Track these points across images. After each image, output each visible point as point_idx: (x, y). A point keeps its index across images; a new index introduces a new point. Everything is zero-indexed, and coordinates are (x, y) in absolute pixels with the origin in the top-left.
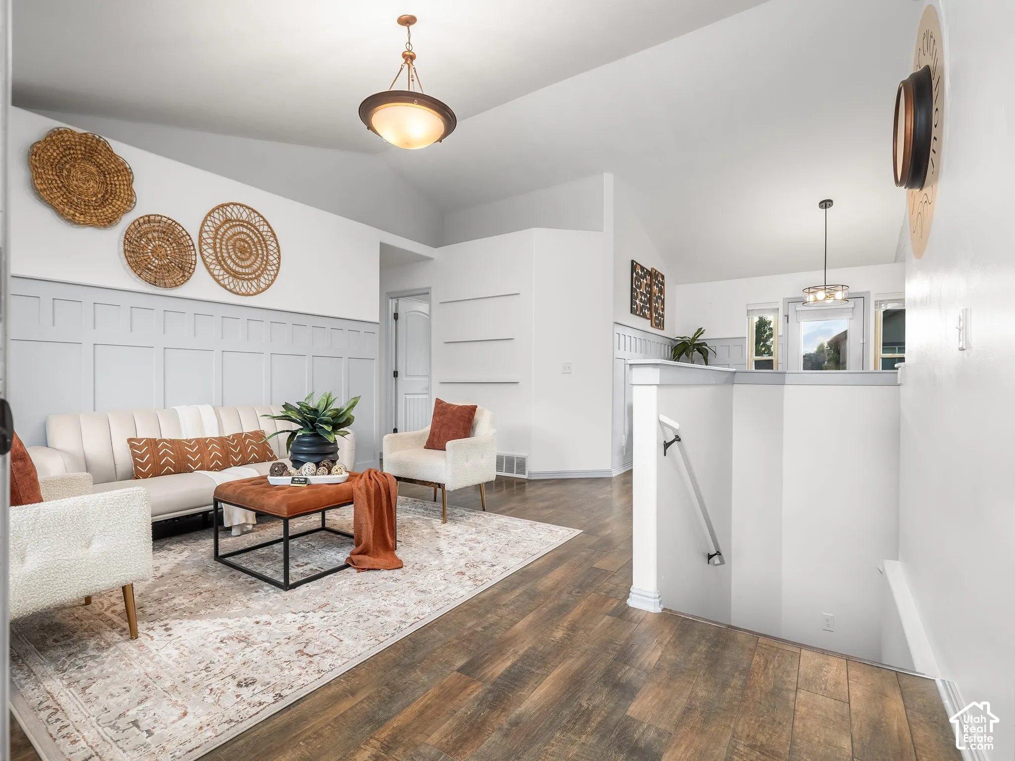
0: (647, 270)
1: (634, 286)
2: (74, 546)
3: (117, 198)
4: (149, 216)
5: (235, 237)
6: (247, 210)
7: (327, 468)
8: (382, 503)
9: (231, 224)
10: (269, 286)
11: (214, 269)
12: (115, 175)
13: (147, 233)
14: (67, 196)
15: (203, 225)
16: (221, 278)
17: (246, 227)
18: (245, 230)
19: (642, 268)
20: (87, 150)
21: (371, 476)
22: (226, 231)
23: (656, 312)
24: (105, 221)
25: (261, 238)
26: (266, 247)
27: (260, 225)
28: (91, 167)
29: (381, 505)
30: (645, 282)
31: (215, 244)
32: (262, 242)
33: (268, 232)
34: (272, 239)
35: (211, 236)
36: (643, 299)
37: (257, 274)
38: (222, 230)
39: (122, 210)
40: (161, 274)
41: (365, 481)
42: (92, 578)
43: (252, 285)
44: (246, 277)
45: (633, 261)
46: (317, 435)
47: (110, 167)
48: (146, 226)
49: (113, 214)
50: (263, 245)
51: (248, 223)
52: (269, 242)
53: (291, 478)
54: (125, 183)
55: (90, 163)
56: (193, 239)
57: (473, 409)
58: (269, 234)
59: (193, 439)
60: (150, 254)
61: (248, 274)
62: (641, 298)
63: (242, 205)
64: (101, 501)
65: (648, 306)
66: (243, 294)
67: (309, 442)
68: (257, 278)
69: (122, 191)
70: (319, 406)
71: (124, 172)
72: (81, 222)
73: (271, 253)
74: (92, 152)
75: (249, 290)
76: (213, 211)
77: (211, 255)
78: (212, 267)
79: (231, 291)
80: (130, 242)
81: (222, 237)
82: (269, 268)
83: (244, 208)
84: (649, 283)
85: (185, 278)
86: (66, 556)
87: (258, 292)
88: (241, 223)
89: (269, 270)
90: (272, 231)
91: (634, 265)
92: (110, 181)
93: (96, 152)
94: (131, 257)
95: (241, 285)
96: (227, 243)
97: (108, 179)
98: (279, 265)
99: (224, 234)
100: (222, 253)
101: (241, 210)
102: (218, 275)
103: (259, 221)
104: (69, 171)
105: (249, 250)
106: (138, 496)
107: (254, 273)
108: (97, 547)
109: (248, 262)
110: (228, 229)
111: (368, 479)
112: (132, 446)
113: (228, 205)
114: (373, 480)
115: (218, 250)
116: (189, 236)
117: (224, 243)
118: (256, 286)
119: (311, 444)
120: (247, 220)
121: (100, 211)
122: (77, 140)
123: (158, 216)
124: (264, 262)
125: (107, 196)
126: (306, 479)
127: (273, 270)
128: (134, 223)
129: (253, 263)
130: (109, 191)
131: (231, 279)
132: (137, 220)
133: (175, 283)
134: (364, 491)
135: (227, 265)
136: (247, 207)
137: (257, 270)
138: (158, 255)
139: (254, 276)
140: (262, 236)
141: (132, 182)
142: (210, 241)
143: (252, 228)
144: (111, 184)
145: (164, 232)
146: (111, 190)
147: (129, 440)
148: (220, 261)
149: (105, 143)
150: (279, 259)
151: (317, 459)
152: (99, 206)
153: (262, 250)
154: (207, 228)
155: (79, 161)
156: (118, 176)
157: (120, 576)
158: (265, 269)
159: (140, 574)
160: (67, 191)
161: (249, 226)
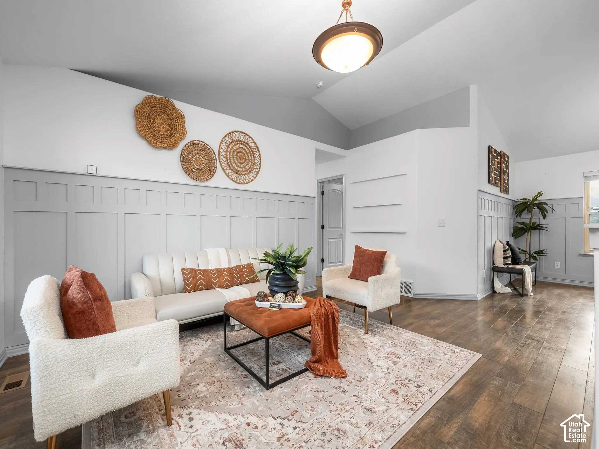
0: (498, 152)
1: (490, 164)
2: (128, 366)
3: (177, 132)
4: (193, 141)
5: (237, 151)
6: (243, 135)
7: (292, 297)
8: (329, 324)
9: (235, 143)
10: (255, 178)
11: (226, 170)
12: (176, 120)
13: (192, 151)
14: (153, 133)
15: (220, 145)
16: (230, 174)
17: (243, 144)
18: (242, 146)
19: (495, 151)
20: (162, 107)
21: (321, 304)
22: (232, 148)
23: (504, 182)
24: (171, 145)
25: (251, 150)
26: (254, 155)
27: (250, 143)
28: (165, 116)
29: (329, 327)
30: (497, 161)
31: (227, 155)
32: (251, 153)
33: (254, 146)
34: (256, 150)
35: (225, 151)
36: (496, 173)
37: (249, 171)
38: (230, 147)
39: (180, 139)
40: (199, 174)
41: (318, 309)
42: (140, 389)
43: (246, 178)
44: (243, 173)
45: (489, 147)
46: (285, 274)
47: (174, 115)
48: (192, 147)
49: (175, 141)
50: (252, 154)
51: (244, 142)
52: (255, 153)
53: (269, 303)
54: (181, 123)
55: (164, 114)
56: (215, 153)
57: (384, 253)
58: (255, 147)
59: (215, 269)
60: (194, 163)
61: (244, 171)
62: (495, 173)
63: (240, 132)
64: (146, 332)
65: (499, 177)
66: (242, 183)
67: (280, 278)
68: (249, 173)
69: (180, 128)
70: (286, 253)
71: (180, 117)
72: (160, 147)
73: (256, 158)
74: (164, 108)
75: (244, 181)
76: (226, 136)
77: (225, 161)
78: (225, 168)
79: (235, 182)
80: (184, 157)
81: (230, 151)
82: (255, 167)
83: (242, 133)
84: (499, 161)
85: (212, 176)
86: (122, 373)
87: (249, 182)
88: (240, 142)
89: (255, 169)
90: (257, 146)
91: (490, 148)
92: (174, 123)
93: (167, 108)
94: (184, 165)
95: (240, 178)
96: (233, 154)
97: (173, 122)
98: (260, 165)
99: (231, 149)
100: (230, 160)
101: (240, 134)
102: (228, 173)
103: (250, 140)
104: (154, 119)
105: (244, 158)
106: (170, 327)
107: (247, 170)
108: (143, 366)
109: (244, 165)
110: (233, 146)
111: (320, 307)
112: (183, 273)
113: (233, 132)
114: (323, 308)
115: (228, 158)
116: (213, 151)
117: (231, 154)
118: (248, 178)
119: (281, 280)
120: (243, 140)
121: (169, 140)
122: (158, 101)
123: (198, 141)
124: (253, 164)
125: (172, 132)
126: (279, 305)
127: (257, 169)
128: (185, 146)
129: (246, 165)
130: (173, 129)
131: (235, 175)
132: (187, 144)
133: (206, 179)
134: (317, 316)
135: (234, 167)
136: (243, 133)
137: (248, 169)
138: (198, 163)
139: (247, 172)
140: (251, 149)
141: (185, 122)
142: (224, 153)
143: (246, 145)
144: (174, 125)
145: (201, 150)
146: (174, 128)
147: (182, 270)
148: (229, 165)
149: (171, 102)
150: (261, 162)
151: (285, 290)
152: (169, 137)
153: (251, 157)
154: (222, 147)
155: (159, 113)
156: (177, 120)
157: (158, 386)
158: (253, 168)
159: (172, 384)
160: (153, 130)
161: (245, 144)
